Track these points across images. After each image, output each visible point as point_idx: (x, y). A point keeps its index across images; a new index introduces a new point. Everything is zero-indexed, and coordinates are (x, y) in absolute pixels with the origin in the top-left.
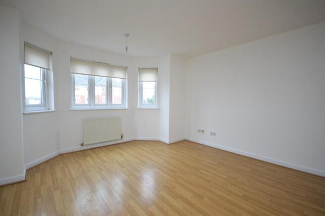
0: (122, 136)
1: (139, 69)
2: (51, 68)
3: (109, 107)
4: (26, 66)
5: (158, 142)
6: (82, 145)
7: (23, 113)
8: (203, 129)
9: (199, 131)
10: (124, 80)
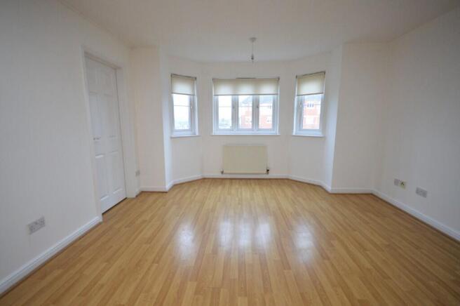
0: (268, 170)
1: (296, 77)
2: (196, 94)
3: (256, 133)
4: (174, 96)
5: (317, 188)
6: (222, 172)
7: (171, 138)
8: (404, 181)
9: (396, 182)
10: (276, 96)
